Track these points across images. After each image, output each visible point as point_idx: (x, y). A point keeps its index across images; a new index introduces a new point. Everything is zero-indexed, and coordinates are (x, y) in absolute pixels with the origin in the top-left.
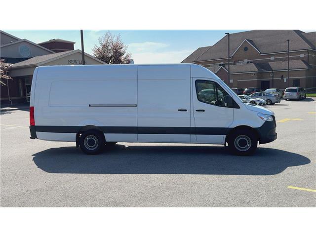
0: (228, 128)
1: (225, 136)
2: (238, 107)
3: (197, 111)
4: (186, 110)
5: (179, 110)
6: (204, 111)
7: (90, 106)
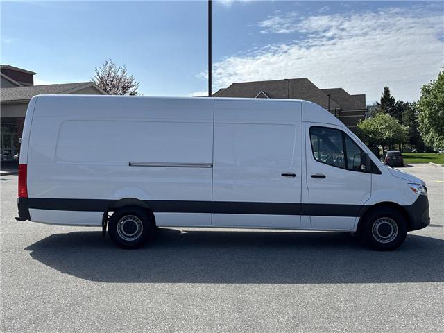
0: (363, 206)
1: (358, 218)
2: (379, 172)
3: (312, 176)
4: (294, 175)
5: (282, 175)
6: (324, 177)
7: (130, 165)
